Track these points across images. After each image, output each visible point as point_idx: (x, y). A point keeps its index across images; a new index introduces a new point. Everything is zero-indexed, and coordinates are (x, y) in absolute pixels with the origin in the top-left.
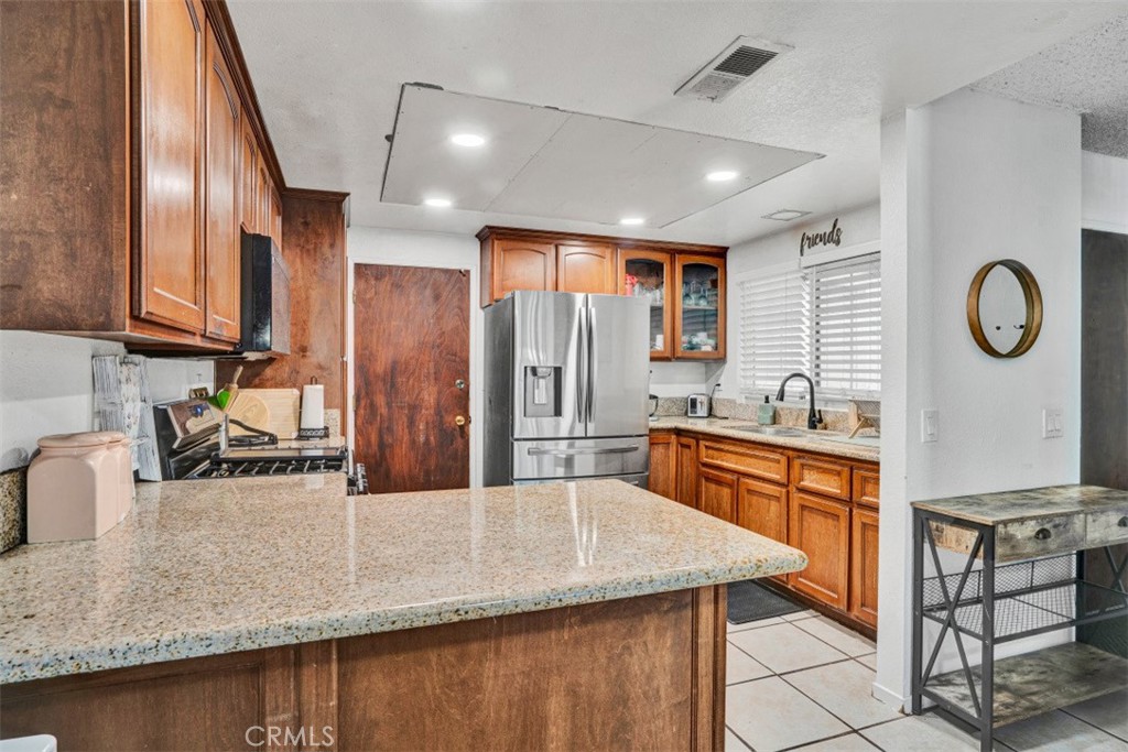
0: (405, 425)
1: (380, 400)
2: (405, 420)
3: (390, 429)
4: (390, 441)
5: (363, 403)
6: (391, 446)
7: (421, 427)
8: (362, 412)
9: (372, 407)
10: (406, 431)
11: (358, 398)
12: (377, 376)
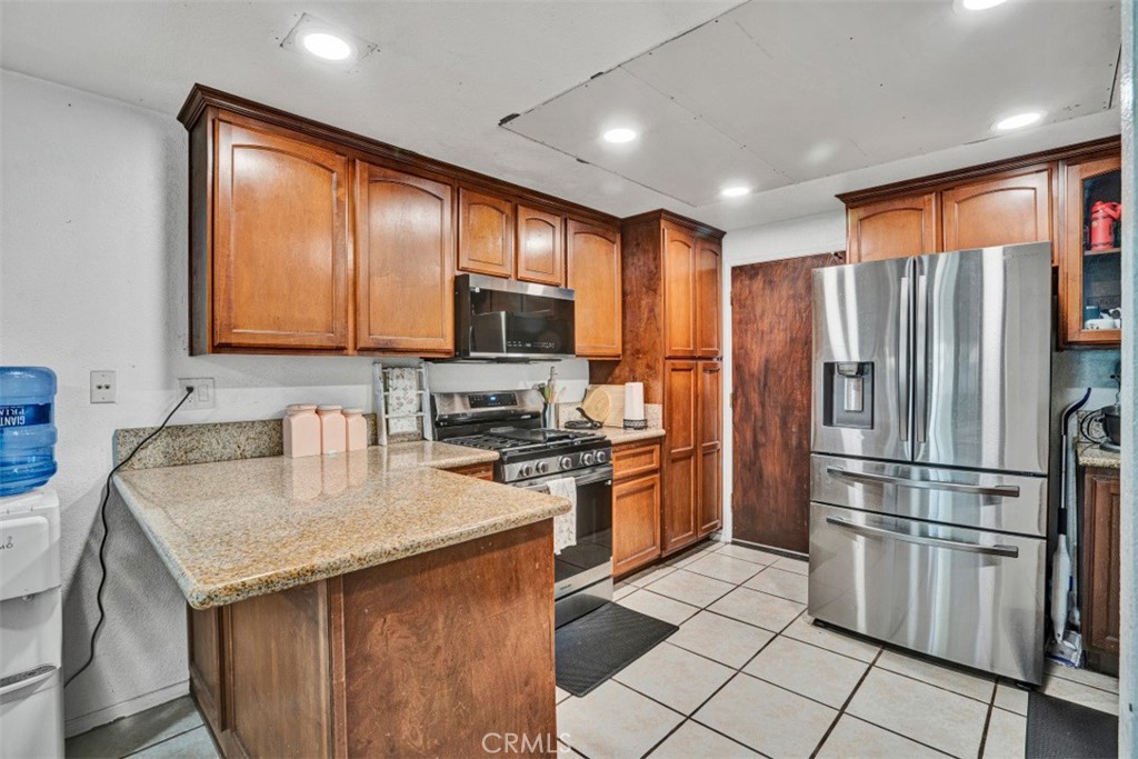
0: (778, 425)
1: (755, 398)
2: (777, 419)
3: (763, 428)
4: (763, 440)
5: (739, 401)
6: (764, 445)
7: (794, 430)
8: (738, 409)
9: (748, 406)
10: (779, 432)
11: (734, 397)
12: (752, 375)
